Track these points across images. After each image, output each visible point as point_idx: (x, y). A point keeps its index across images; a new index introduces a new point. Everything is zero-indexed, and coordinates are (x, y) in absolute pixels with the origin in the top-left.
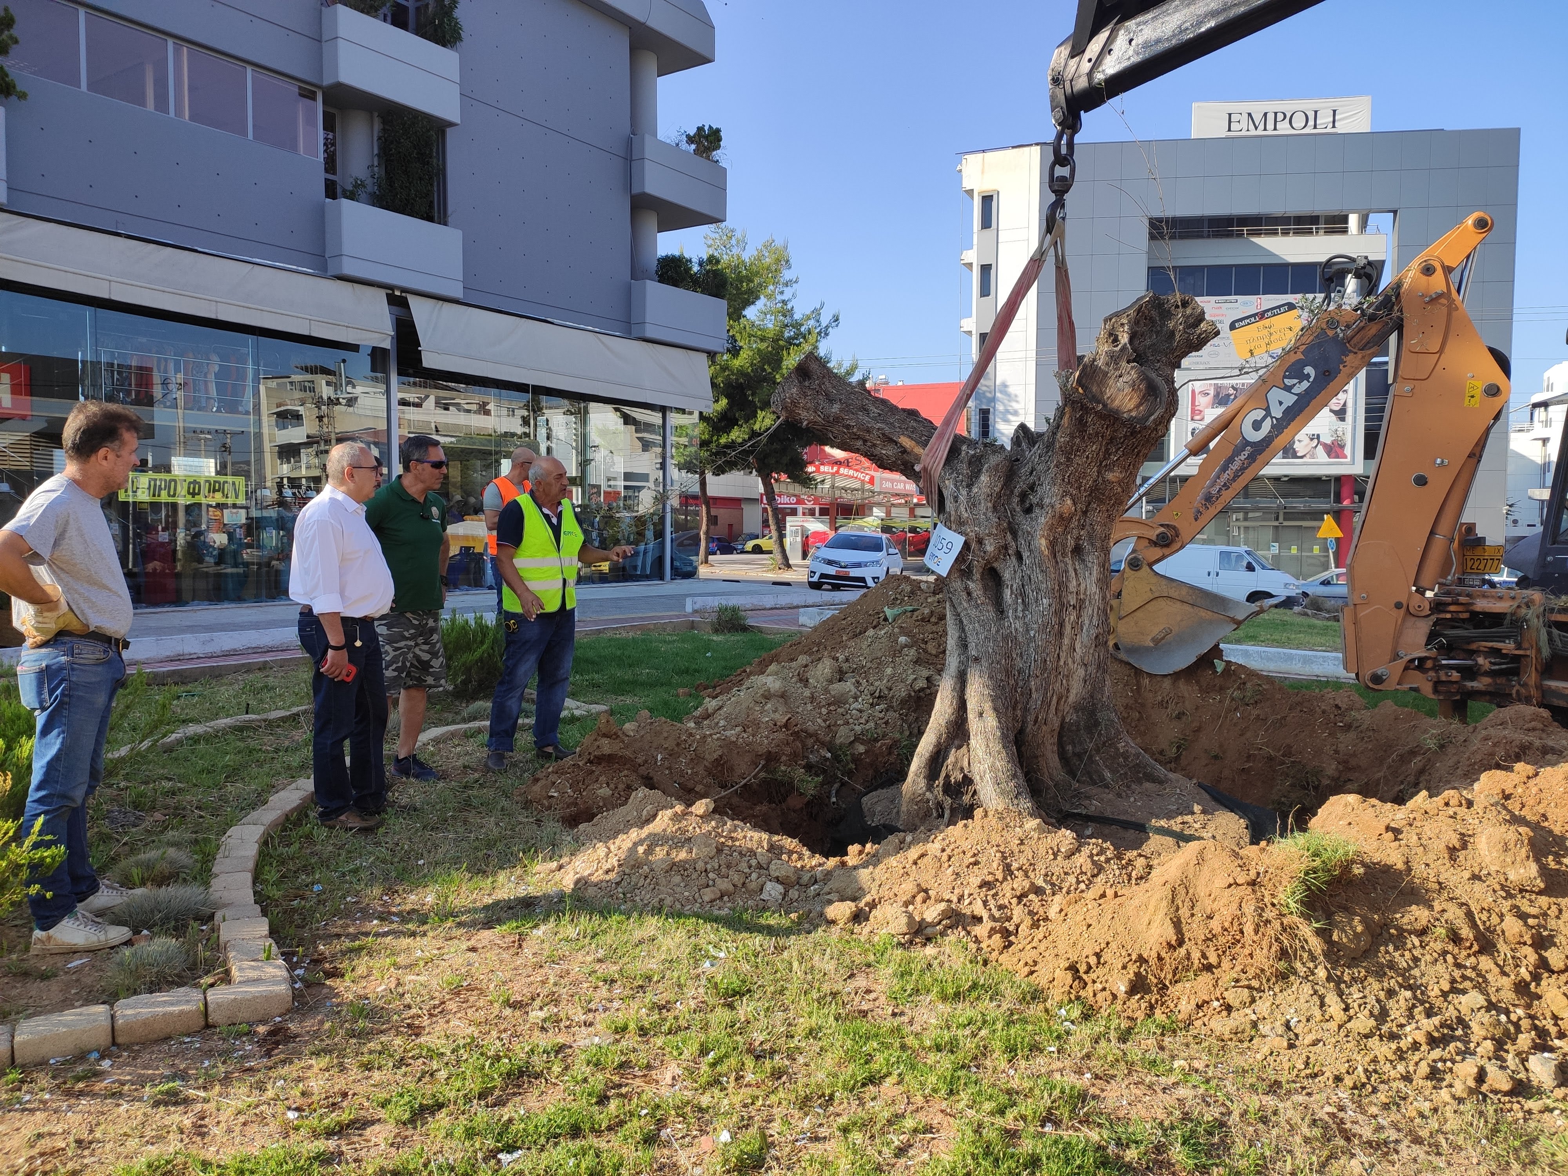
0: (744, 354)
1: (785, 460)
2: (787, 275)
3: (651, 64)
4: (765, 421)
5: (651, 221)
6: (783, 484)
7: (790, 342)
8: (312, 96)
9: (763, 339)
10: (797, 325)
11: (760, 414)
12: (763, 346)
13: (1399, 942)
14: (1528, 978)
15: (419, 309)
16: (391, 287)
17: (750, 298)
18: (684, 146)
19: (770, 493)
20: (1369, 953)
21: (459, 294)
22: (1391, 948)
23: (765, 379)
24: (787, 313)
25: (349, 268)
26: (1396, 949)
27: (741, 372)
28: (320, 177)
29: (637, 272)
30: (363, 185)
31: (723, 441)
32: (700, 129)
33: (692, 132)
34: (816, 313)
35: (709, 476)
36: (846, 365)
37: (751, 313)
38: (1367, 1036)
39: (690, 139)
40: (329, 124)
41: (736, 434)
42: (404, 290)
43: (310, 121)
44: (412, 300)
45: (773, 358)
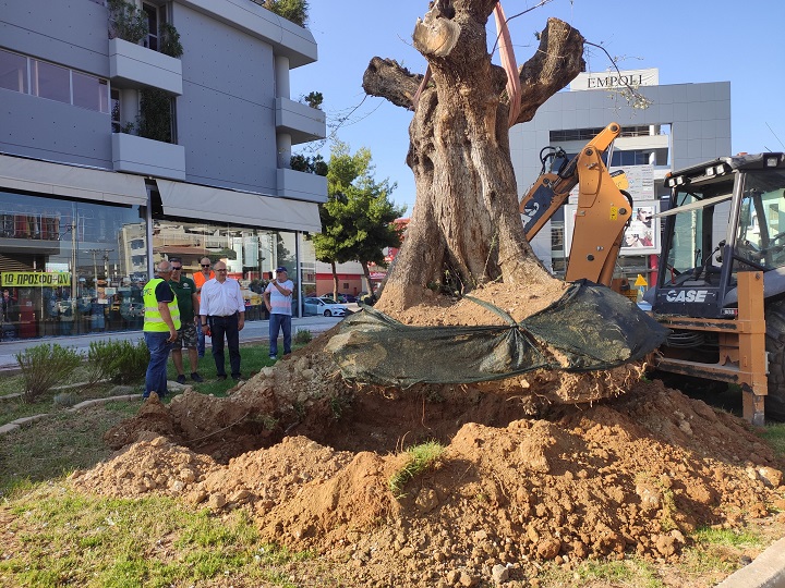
0: (350, 204)
1: (373, 255)
2: (371, 164)
3: (285, 63)
4: (362, 235)
5: (288, 140)
6: (372, 266)
7: (374, 196)
8: (105, 83)
9: (360, 196)
10: (377, 188)
11: (359, 232)
12: (360, 199)
13: (455, 504)
14: (521, 521)
15: (162, 186)
16: (147, 176)
17: (353, 175)
18: (304, 102)
19: (367, 273)
20: (435, 509)
21: (184, 178)
22: (448, 506)
23: (361, 215)
24: (371, 182)
25: (123, 167)
26: (452, 507)
27: (349, 212)
28: (109, 121)
29: (280, 164)
30: (132, 126)
31: (341, 246)
32: (312, 94)
33: (308, 95)
34: (386, 181)
35: (336, 263)
36: (401, 208)
37: (354, 182)
38: (408, 558)
39: (307, 99)
40: (115, 95)
41: (348, 243)
42: (154, 177)
43: (105, 95)
44: (158, 181)
45: (365, 205)
